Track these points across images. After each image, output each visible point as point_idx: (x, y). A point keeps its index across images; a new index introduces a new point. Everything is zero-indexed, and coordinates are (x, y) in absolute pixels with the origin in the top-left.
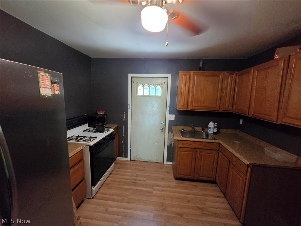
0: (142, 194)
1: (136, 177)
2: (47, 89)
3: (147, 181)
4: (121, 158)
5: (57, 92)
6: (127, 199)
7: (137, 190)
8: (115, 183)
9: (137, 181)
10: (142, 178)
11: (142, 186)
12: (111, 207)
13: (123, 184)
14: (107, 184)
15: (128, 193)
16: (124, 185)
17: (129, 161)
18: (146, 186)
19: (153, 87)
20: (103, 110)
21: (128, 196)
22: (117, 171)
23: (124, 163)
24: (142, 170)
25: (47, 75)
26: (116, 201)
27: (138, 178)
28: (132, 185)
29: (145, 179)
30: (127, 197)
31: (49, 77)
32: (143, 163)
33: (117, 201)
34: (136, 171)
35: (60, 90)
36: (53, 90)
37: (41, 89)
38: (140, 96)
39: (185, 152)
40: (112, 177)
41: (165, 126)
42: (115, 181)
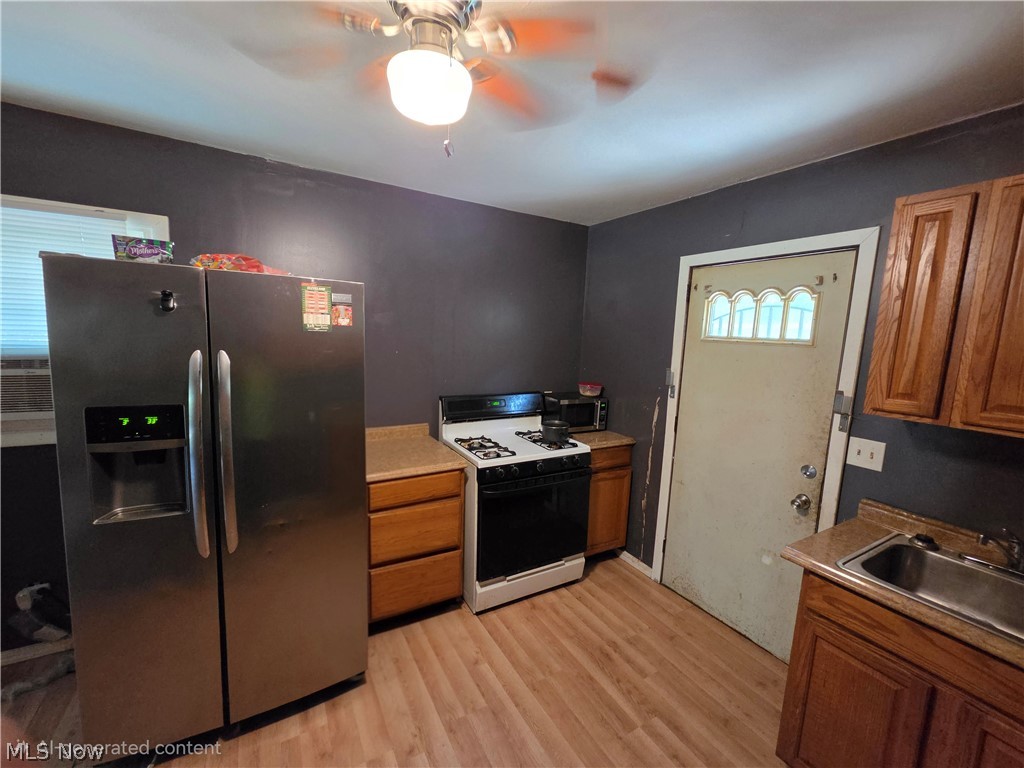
0: (593, 702)
1: (629, 642)
2: (320, 316)
3: (647, 680)
4: (635, 559)
5: (344, 322)
6: (541, 677)
7: (591, 679)
8: (554, 615)
9: (615, 656)
10: (641, 660)
11: (618, 681)
12: (491, 664)
13: (572, 633)
14: (534, 607)
15: (557, 667)
16: (571, 638)
17: (655, 581)
18: (629, 692)
19: (773, 299)
20: (593, 384)
21: (551, 673)
22: (589, 592)
23: (631, 581)
24: (672, 638)
25: (324, 289)
26: (513, 663)
27: (631, 651)
28: (591, 655)
29: (651, 669)
30: (544, 674)
31: (326, 293)
32: (700, 617)
33: (515, 663)
34: (645, 626)
35: (354, 319)
36: (333, 317)
37: (305, 315)
38: (718, 342)
39: (842, 655)
40: (561, 597)
41: (818, 490)
42: (557, 613)
